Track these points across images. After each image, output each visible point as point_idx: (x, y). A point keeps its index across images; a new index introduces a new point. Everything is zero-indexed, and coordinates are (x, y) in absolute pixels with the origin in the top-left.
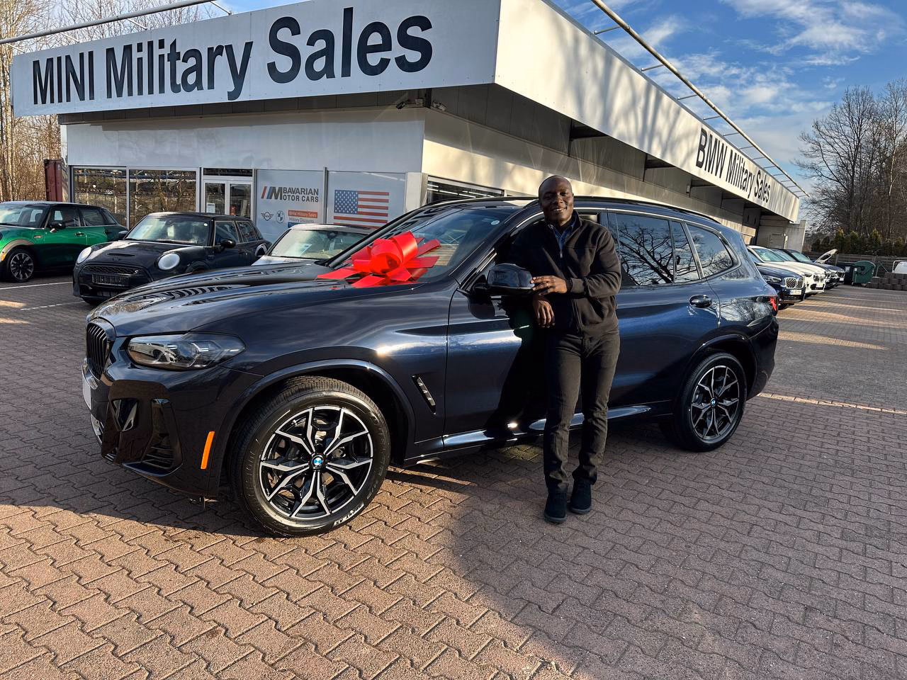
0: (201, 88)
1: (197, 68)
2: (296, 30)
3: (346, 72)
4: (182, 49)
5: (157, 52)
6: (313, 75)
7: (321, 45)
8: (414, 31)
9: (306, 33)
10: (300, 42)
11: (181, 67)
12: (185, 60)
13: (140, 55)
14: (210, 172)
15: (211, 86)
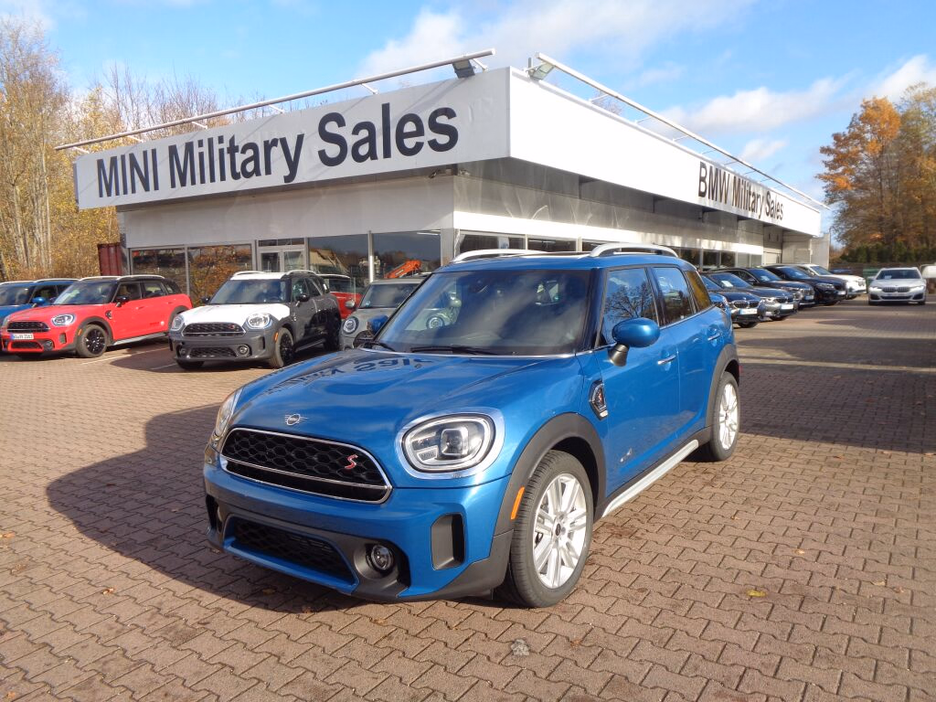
0: (258, 174)
1: (255, 158)
2: (341, 123)
3: (387, 154)
4: (240, 143)
5: (217, 147)
6: (358, 158)
7: (364, 134)
8: (442, 120)
9: (350, 125)
10: (346, 133)
11: (240, 158)
12: (243, 151)
13: (201, 150)
14: (263, 243)
15: (268, 171)
